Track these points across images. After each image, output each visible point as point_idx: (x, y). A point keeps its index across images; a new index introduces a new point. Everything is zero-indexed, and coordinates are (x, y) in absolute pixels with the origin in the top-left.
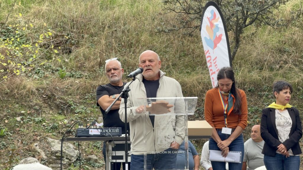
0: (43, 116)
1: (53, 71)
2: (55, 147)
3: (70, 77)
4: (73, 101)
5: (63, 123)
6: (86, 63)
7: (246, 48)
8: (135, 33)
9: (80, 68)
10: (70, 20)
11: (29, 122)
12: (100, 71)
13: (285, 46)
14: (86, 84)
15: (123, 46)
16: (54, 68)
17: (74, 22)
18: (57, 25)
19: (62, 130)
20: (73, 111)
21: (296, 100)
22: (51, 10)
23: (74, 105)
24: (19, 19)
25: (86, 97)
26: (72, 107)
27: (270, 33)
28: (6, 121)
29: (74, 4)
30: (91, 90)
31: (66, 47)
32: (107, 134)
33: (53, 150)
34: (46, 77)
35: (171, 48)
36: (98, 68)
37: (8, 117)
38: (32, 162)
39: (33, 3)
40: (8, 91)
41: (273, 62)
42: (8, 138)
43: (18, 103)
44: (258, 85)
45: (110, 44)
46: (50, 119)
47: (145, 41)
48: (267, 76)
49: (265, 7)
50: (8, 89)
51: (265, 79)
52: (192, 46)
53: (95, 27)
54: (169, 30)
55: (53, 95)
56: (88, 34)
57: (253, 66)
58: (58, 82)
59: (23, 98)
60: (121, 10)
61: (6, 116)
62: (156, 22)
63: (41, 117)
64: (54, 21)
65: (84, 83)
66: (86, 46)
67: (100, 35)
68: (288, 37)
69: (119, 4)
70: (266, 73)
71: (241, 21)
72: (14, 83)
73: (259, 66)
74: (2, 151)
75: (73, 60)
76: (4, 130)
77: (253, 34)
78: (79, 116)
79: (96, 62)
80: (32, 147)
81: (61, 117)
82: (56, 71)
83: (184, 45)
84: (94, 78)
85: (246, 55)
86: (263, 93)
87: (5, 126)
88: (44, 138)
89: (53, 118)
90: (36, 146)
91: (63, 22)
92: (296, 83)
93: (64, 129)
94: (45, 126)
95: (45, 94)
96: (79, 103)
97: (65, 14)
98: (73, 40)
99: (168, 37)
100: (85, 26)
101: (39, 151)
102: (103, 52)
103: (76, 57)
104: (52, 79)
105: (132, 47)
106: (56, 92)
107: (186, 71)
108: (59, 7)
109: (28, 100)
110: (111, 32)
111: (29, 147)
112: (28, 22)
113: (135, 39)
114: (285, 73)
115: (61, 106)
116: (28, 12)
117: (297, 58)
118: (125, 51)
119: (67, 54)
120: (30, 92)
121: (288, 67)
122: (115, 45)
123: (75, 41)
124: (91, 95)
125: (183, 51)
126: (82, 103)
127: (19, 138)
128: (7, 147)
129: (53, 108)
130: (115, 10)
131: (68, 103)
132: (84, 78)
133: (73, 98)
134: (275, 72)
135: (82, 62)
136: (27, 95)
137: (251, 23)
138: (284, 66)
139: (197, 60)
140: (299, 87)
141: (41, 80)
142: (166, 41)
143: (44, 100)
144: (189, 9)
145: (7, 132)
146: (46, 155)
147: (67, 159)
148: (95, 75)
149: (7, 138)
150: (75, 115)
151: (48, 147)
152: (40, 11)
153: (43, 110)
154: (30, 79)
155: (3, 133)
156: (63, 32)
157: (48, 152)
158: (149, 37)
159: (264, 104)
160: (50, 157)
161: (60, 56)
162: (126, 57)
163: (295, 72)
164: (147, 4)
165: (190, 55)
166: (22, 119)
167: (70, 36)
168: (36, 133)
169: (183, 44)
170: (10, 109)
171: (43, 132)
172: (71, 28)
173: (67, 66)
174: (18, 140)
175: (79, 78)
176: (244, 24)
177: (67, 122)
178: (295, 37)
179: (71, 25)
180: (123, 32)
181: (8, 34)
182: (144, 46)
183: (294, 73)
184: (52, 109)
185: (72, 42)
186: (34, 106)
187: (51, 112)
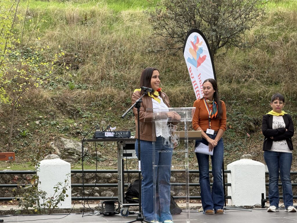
0: (57, 120)
1: (64, 83)
2: (67, 145)
3: (78, 88)
4: (81, 108)
5: (73, 125)
6: (91, 77)
7: (218, 65)
8: (129, 53)
9: (86, 81)
10: (77, 42)
11: (46, 125)
12: (102, 83)
13: (249, 64)
14: (91, 94)
15: (119, 64)
16: (65, 81)
17: (80, 45)
18: (67, 46)
19: (72, 132)
20: (81, 116)
21: (258, 107)
22: (62, 35)
23: (82, 111)
24: (36, 42)
25: (91, 105)
26: (80, 113)
27: (237, 53)
28: (28, 124)
29: (80, 29)
30: (95, 99)
31: (74, 64)
32: (119, 136)
33: (65, 147)
34: (59, 89)
35: (158, 65)
36: (100, 82)
37: (29, 121)
38: (54, 158)
39: (47, 29)
40: (29, 100)
41: (240, 76)
42: (30, 138)
43: (36, 110)
44: (228, 95)
45: (110, 62)
46: (63, 123)
47: (138, 59)
48: (235, 88)
49: (235, 32)
50: (29, 98)
51: (234, 90)
52: (175, 64)
53: (97, 48)
54: (157, 51)
55: (65, 103)
56: (92, 54)
57: (223, 80)
58: (68, 93)
59: (40, 105)
60: (118, 34)
61: (27, 120)
62: (146, 44)
63: (56, 121)
64: (64, 43)
65: (90, 94)
66: (90, 64)
67: (101, 55)
68: (251, 56)
69: (116, 30)
70: (235, 86)
71: (215, 44)
72: (33, 94)
73: (228, 80)
74: (25, 148)
75: (80, 75)
76: (26, 131)
77: (224, 54)
78: (86, 120)
79: (99, 76)
80: (48, 145)
81: (71, 121)
82: (66, 84)
83: (169, 62)
84: (97, 89)
85: (218, 70)
86: (232, 101)
87: (27, 128)
88: (58, 138)
89: (65, 121)
90: (52, 144)
91: (72, 44)
92: (259, 94)
93: (73, 131)
94: (59, 128)
95: (58, 102)
96: (86, 110)
97: (73, 37)
98: (80, 58)
99: (156, 56)
100: (89, 47)
101: (54, 148)
102: (104, 68)
103: (82, 73)
104: (63, 90)
105: (127, 64)
106: (67, 101)
107: (171, 83)
108: (68, 32)
109: (45, 107)
110: (110, 52)
111: (46, 145)
112: (44, 44)
113: (129, 58)
114: (249, 85)
115: (72, 112)
116: (43, 36)
117: (258, 73)
118: (121, 67)
119: (75, 70)
120: (47, 100)
121: (252, 80)
122: (114, 63)
123: (82, 59)
124: (95, 103)
125: (168, 68)
126: (88, 109)
127: (38, 138)
128: (28, 145)
129: (64, 113)
130: (113, 34)
131: (77, 109)
132: (89, 89)
133: (81, 106)
134: (241, 84)
135: (87, 76)
136: (44, 103)
137: (223, 46)
138: (249, 80)
139: (179, 75)
140: (260, 96)
141: (55, 91)
142: (155, 60)
143: (58, 107)
144: (174, 34)
145: (28, 133)
146: (60, 152)
147: (77, 154)
148: (98, 87)
149: (28, 137)
150: (83, 119)
151: (61, 145)
152: (53, 35)
153: (57, 116)
154: (46, 90)
155: (25, 134)
156: (72, 52)
157: (62, 149)
158: (140, 57)
159: (233, 110)
160: (63, 153)
161: (69, 72)
162: (122, 73)
163: (258, 85)
164: (138, 30)
165: (173, 70)
166: (40, 123)
167: (77, 55)
168: (52, 134)
169: (167, 62)
170: (31, 115)
171: (57, 133)
172: (78, 49)
173: (75, 80)
174: (37, 139)
175: (85, 89)
176: (217, 46)
177: (76, 125)
178: (257, 56)
179: (78, 46)
180: (120, 52)
181: (28, 54)
182: (137, 63)
183: (256, 85)
184: (64, 115)
185: (79, 60)
186: (50, 112)
187: (63, 117)
